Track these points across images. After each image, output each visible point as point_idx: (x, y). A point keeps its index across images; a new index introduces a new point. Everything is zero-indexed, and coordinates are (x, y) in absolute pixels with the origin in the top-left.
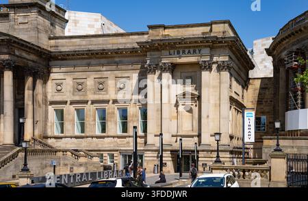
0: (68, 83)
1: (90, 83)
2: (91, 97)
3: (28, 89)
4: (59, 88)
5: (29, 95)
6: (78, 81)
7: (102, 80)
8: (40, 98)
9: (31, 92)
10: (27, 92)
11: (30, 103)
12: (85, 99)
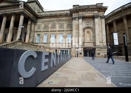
0: (43, 25)
1: (50, 25)
2: (50, 30)
3: (29, 25)
4: (39, 27)
5: (29, 27)
6: (46, 25)
7: (54, 25)
8: (33, 29)
9: (30, 26)
10: (28, 26)
11: (29, 30)
12: (48, 30)
